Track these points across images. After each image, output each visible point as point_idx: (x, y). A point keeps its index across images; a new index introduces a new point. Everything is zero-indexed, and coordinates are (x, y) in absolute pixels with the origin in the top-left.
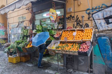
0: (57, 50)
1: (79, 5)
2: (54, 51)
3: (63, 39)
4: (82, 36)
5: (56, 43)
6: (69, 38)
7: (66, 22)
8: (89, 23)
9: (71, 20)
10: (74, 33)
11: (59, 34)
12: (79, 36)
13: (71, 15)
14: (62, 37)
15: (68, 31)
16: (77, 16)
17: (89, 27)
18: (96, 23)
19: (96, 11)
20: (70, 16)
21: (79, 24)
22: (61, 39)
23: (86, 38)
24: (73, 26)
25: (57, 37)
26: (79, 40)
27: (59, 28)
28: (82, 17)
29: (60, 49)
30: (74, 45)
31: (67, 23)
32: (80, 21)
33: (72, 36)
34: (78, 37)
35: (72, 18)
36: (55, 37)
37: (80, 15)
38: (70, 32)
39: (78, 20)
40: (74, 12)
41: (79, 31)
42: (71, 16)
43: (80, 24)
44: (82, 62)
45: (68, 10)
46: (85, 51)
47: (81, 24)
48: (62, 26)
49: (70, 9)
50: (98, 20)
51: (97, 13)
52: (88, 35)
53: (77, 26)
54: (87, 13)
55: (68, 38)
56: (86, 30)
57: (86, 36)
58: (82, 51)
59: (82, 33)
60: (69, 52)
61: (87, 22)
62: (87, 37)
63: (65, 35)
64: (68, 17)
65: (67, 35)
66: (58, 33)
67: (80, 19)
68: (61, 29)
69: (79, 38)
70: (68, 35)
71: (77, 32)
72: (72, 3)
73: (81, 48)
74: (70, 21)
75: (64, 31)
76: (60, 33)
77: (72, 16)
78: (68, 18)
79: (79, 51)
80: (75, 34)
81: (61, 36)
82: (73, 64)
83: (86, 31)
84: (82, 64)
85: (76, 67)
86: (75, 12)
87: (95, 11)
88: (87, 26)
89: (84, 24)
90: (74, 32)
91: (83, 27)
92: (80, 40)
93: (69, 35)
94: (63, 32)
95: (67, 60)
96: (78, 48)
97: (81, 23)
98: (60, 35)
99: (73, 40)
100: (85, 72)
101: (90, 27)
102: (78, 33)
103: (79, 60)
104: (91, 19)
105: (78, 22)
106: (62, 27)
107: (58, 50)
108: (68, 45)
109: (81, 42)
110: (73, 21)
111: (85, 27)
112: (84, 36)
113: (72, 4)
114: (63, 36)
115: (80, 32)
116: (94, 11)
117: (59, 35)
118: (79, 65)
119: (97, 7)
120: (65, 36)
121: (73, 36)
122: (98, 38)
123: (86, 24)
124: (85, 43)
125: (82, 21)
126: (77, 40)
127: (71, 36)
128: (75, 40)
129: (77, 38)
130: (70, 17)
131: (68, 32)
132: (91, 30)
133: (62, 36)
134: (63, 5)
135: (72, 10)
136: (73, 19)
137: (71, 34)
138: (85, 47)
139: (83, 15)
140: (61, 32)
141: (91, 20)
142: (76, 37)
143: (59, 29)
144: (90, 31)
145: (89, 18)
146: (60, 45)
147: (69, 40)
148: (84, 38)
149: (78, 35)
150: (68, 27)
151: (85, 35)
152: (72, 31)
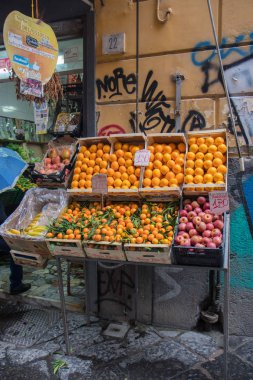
0: (55, 243)
1: (159, 25)
2: (40, 247)
3: (83, 182)
4: (178, 167)
5: (46, 203)
6: (115, 177)
7: (97, 100)
8: (206, 108)
9: (118, 93)
10: (137, 155)
11: (62, 159)
12: (166, 168)
13: (121, 70)
14: (76, 176)
15: (106, 142)
16: (150, 73)
17: (208, 125)
18: (238, 108)
19: (239, 57)
20: (115, 72)
21: (160, 111)
22: (75, 183)
23: (199, 177)
24: (131, 122)
25: (50, 172)
26: (166, 188)
27: (61, 128)
28: (176, 80)
29: (71, 236)
30: (143, 216)
31: (98, 108)
32: (164, 98)
33: (131, 168)
34: (157, 171)
35: (125, 83)
36: (43, 172)
37: (164, 69)
38: (115, 150)
39: (154, 96)
40: (137, 56)
41: (161, 143)
42: (122, 76)
43: (162, 114)
44: (172, 288)
45: (106, 45)
46: (213, 246)
47: (167, 112)
48: (74, 122)
49: (114, 39)
50: (246, 99)
51: (242, 67)
52: (209, 162)
53: (148, 121)
54: (195, 63)
55: (111, 180)
56: (193, 140)
57: (200, 170)
58: (193, 244)
59: (176, 153)
60: (123, 249)
61: (197, 105)
62: (205, 171)
63: (93, 162)
64: (106, 77)
65: (105, 163)
66: (54, 155)
67: (165, 87)
68: (69, 133)
69: (163, 176)
70: (110, 163)
71: (152, 148)
72: (126, 11)
73: (183, 226)
74: (115, 98)
75: (88, 145)
76: (67, 153)
77: (126, 73)
78: (106, 84)
79: (177, 243)
80: (143, 156)
81: (71, 167)
82: (130, 297)
83: (195, 146)
84: (170, 295)
85: (142, 308)
86: (140, 53)
87: (234, 56)
88: (197, 120)
89: (184, 115)
90: (137, 149)
91: (179, 125)
92: (175, 187)
93: (116, 164)
94: (82, 148)
95: (99, 282)
96: (164, 226)
97: (168, 106)
98: (68, 162)
99: (134, 189)
100: (187, 329)
101: (212, 128)
102: (160, 155)
103: (160, 279)
104: (215, 89)
105: (156, 104)
106: (72, 128)
107: (64, 244)
108: (111, 211)
109: (175, 196)
110: (133, 97)
111: (188, 127)
112: (190, 170)
113: (124, 14)
114: (83, 171)
115: (169, 148)
116: (228, 53)
117: (63, 165)
118: (156, 301)
119: (241, 37)
120: (91, 169)
121: (136, 168)
122: (244, 179)
123: (192, 112)
124: (195, 203)
125: (174, 99)
126: (157, 189)
127: (123, 168)
128: (148, 189)
129: (157, 180)
130: (117, 77)
131: (107, 148)
132: (220, 139)
133: (78, 169)
134: (79, 20)
135: (126, 44)
136: (130, 87)
137: (122, 160)
138: (206, 223)
139: (180, 71)
140: (68, 150)
141: (216, 97)
142: (149, 172)
143: (60, 136)
144: (214, 147)
145: (205, 88)
146: (73, 216)
147: (118, 190)
148: (190, 177)
149: (159, 162)
150: (107, 127)
151: (191, 162)
152: (126, 146)
